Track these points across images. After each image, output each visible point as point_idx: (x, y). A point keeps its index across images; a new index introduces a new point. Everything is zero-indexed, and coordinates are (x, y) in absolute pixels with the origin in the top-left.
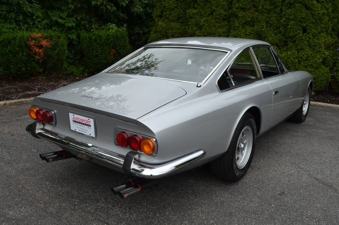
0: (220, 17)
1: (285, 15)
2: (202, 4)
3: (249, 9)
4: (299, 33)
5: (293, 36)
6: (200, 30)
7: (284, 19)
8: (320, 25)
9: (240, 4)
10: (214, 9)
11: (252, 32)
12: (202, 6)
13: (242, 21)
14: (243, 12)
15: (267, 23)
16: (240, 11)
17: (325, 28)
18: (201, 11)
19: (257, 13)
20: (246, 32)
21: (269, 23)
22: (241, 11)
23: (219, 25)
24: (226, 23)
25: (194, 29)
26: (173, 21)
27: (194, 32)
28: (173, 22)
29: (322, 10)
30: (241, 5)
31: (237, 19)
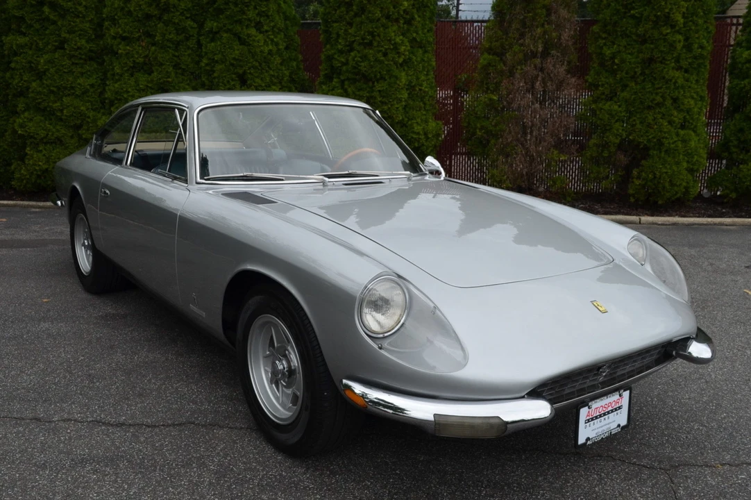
0: (80, 54)
1: (206, 53)
2: (37, 26)
3: (138, 40)
6: (41, 80)
7: (205, 61)
8: (267, 71)
9: (119, 29)
10: (65, 38)
12: (38, 30)
13: (126, 63)
14: (128, 45)
15: (176, 66)
16: (120, 44)
17: (278, 77)
18: (36, 41)
19: (153, 48)
20: (138, 85)
21: (180, 68)
22: (123, 43)
23: (79, 70)
24: (95, 66)
25: (26, 79)
29: (268, 45)
30: (121, 32)
31: (117, 58)
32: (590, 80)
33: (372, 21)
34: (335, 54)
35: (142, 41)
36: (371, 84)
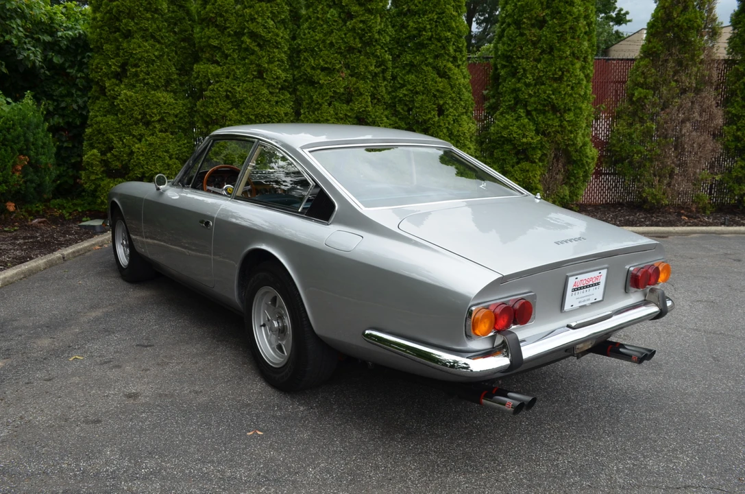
0: (278, 83)
2: (234, 56)
3: (338, 71)
4: (434, 115)
5: (424, 120)
6: (238, 108)
7: (403, 91)
9: (321, 61)
10: (264, 68)
11: (349, 114)
12: (234, 60)
13: (327, 93)
14: (327, 75)
15: (373, 96)
16: (320, 74)
18: (233, 70)
19: (354, 79)
20: (337, 114)
21: (376, 98)
22: (324, 73)
23: (275, 99)
24: (289, 95)
25: (223, 107)
26: (157, 88)
27: (223, 112)
28: (155, 90)
30: (322, 63)
31: (317, 88)
32: (734, 112)
33: (561, 58)
34: (522, 86)
35: (342, 72)
36: (559, 115)
